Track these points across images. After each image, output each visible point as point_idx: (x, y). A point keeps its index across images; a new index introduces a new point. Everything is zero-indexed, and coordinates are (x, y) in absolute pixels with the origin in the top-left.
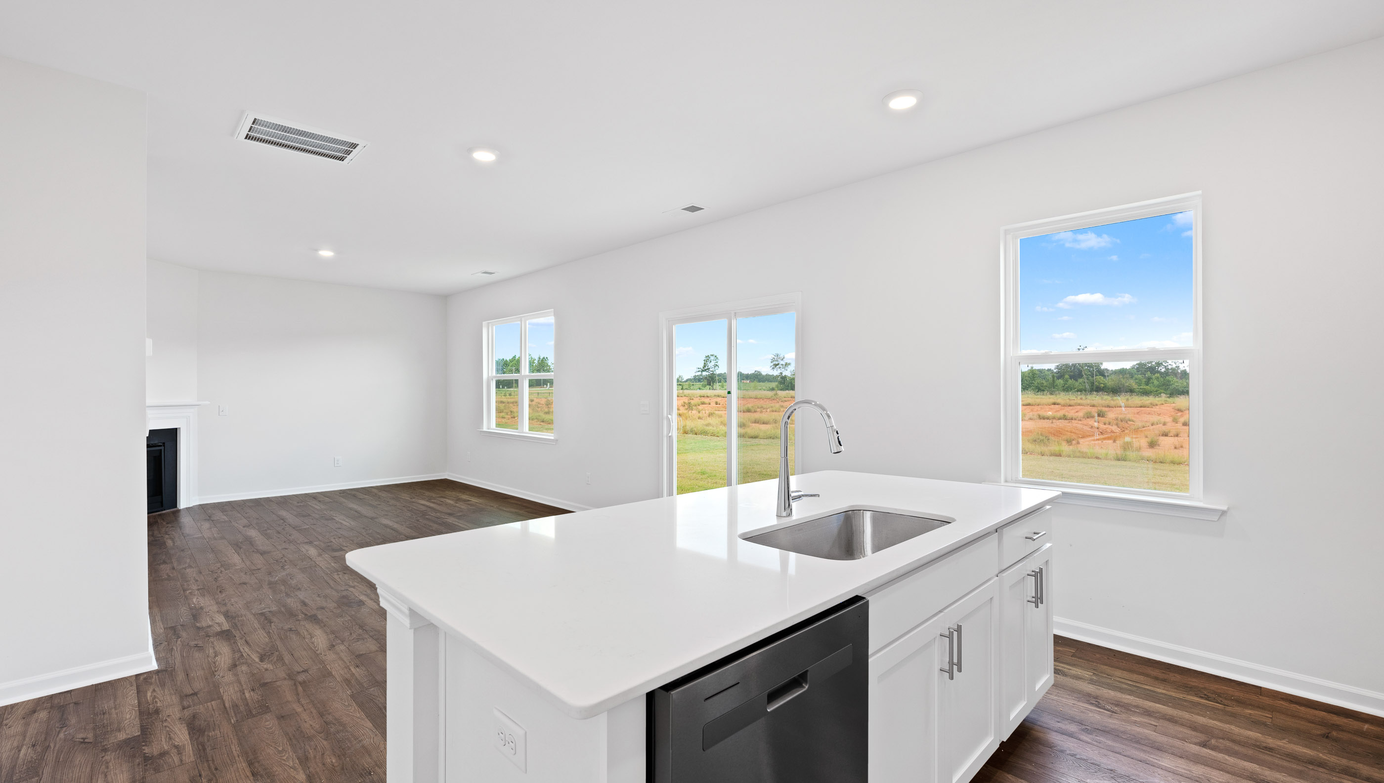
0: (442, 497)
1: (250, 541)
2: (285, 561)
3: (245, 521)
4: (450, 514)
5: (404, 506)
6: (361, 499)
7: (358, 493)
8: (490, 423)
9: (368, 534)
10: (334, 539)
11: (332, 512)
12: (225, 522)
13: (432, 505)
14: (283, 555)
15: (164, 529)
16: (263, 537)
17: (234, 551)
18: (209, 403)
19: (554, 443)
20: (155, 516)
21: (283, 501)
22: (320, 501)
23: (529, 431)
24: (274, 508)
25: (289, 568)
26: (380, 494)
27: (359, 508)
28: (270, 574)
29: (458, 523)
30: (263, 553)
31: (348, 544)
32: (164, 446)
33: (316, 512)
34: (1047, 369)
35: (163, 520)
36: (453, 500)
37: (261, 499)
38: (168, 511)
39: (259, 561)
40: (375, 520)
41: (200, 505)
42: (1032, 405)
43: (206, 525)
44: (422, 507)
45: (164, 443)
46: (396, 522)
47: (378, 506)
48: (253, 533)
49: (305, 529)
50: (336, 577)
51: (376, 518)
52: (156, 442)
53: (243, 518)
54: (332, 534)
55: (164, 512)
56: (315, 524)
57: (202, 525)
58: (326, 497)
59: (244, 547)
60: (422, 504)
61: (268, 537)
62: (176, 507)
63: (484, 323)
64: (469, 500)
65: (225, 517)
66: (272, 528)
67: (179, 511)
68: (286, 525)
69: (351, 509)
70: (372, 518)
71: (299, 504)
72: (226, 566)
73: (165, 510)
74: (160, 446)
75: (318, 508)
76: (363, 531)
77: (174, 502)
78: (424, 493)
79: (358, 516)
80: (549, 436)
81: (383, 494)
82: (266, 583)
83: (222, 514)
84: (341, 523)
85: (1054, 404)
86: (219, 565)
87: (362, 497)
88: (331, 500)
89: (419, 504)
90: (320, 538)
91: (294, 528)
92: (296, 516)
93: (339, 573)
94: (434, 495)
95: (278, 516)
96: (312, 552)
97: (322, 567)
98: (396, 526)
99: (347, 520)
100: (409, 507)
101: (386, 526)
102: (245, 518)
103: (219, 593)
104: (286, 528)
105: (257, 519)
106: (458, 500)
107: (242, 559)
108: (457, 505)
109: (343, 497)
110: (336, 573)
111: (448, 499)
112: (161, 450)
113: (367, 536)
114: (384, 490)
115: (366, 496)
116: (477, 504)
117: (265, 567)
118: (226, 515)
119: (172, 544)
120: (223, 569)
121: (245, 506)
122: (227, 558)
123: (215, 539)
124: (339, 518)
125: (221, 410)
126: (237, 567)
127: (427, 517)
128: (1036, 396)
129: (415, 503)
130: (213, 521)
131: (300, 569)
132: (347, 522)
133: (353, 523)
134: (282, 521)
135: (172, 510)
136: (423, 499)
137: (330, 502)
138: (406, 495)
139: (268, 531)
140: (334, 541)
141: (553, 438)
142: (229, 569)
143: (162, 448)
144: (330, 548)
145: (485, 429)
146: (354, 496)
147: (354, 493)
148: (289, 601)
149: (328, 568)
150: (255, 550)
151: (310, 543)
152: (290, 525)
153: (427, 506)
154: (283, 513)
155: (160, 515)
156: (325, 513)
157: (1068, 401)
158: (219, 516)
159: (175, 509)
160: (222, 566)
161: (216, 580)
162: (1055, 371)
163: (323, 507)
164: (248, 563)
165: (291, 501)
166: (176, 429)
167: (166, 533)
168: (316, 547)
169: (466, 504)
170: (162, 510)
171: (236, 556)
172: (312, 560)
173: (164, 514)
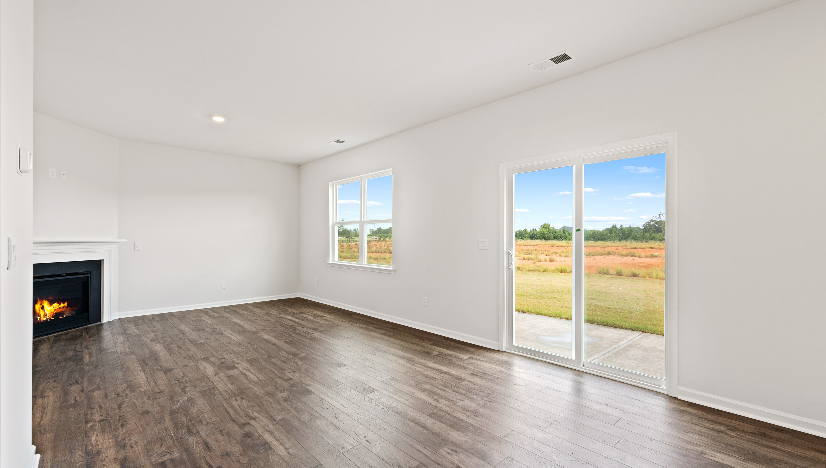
0: (302, 313)
1: (155, 356)
2: (186, 381)
3: (152, 335)
4: (315, 329)
5: (276, 321)
6: (241, 314)
7: (238, 310)
8: (334, 258)
9: (254, 349)
10: (227, 354)
11: (221, 327)
12: (136, 336)
13: (297, 320)
14: (184, 374)
15: (86, 342)
16: (166, 352)
17: (140, 368)
18: (127, 240)
19: (393, 273)
20: (82, 330)
21: (183, 316)
22: (210, 316)
23: (367, 263)
24: (176, 322)
25: (189, 390)
26: (255, 310)
27: (242, 323)
28: (171, 398)
29: (324, 338)
30: (167, 371)
31: (240, 361)
32: (91, 274)
33: (209, 326)
34: (636, 227)
35: (87, 333)
36: (311, 316)
37: (166, 314)
38: (93, 324)
39: (162, 380)
40: (256, 334)
41: (119, 319)
42: (638, 249)
43: (121, 339)
44: (290, 322)
45: (90, 272)
46: (274, 337)
47: (256, 321)
48: (158, 348)
49: (201, 343)
50: (235, 403)
51: (257, 333)
52: (84, 271)
53: (151, 331)
54: (224, 349)
55: (90, 325)
56: (208, 339)
57: (117, 339)
58: (214, 312)
59: (150, 363)
60: (289, 320)
61: (170, 351)
62: (100, 321)
63: (331, 183)
64: (323, 316)
65: (137, 331)
66: (174, 343)
67: (102, 324)
68: (185, 339)
69: (235, 324)
70: (254, 333)
71: (195, 319)
72: (132, 387)
73: (91, 324)
74: (88, 274)
75: (210, 322)
76: (249, 346)
77: (98, 316)
78: (287, 309)
79: (242, 331)
80: (390, 268)
81: (257, 310)
82: (168, 413)
83: (135, 328)
84: (230, 338)
85: (651, 248)
86: (125, 386)
87: (242, 313)
88: (219, 316)
89: (287, 319)
90: (214, 353)
91: (192, 342)
92: (192, 330)
93: (237, 398)
94: (296, 312)
95: (179, 330)
96: (210, 370)
97: (220, 389)
98: (275, 341)
99: (234, 335)
100: (280, 322)
101: (267, 341)
102: (153, 332)
103: (120, 427)
104: (185, 342)
105: (162, 333)
106: (315, 316)
107: (147, 378)
108: (316, 320)
109: (227, 312)
110: (234, 398)
111: (307, 315)
112: (88, 277)
113: (253, 351)
114: (257, 307)
115: (245, 312)
116: (331, 320)
117: (167, 390)
118: (138, 329)
119: (88, 359)
120: (128, 392)
121: (154, 320)
122: (133, 378)
123: (126, 354)
124: (228, 332)
125: (136, 246)
126: (142, 389)
127: (297, 331)
128: (637, 243)
129: (283, 318)
130: (127, 334)
131: (200, 392)
132: (235, 337)
133: (239, 338)
134: (182, 335)
135: (96, 324)
136: (288, 314)
137: (218, 317)
138: (275, 311)
139: (171, 346)
140: (226, 356)
141: (391, 269)
142: (134, 392)
143: (89, 275)
144: (224, 365)
145: (331, 261)
146: (236, 311)
147: (235, 309)
148: (191, 440)
149: (225, 391)
150: (159, 368)
151: (206, 359)
152: (188, 339)
153: (294, 322)
154: (183, 327)
155: (86, 328)
156: (216, 327)
157: (658, 246)
158: (133, 329)
159: (99, 323)
160: (128, 387)
161: (120, 406)
162: (642, 228)
163: (213, 321)
164: (152, 383)
165: (188, 316)
166: (101, 260)
167: (87, 348)
168: (211, 363)
169: (322, 319)
170: (89, 324)
171: (142, 375)
172: (210, 380)
173: (89, 327)
